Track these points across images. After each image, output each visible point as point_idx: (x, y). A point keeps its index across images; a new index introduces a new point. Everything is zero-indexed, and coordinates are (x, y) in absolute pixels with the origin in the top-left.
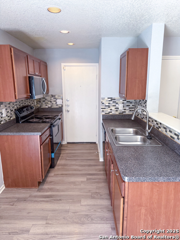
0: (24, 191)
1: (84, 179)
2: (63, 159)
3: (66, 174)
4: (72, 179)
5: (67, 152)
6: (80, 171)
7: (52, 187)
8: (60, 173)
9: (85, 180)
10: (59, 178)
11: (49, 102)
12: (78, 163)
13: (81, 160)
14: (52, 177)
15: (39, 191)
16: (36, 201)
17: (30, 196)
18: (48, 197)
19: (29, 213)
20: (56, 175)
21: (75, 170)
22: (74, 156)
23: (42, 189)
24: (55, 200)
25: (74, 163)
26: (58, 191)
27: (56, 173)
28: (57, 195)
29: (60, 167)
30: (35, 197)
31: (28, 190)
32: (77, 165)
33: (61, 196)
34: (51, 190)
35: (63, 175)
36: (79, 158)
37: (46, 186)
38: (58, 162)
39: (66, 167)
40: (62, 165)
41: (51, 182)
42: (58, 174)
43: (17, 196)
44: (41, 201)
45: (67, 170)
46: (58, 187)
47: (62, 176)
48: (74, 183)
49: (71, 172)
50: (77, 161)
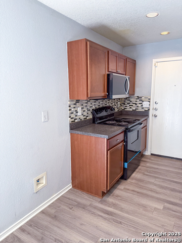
0: (86, 197)
1: (160, 206)
2: (140, 172)
3: (138, 193)
4: (144, 201)
5: (148, 165)
6: (157, 193)
7: (117, 202)
8: (131, 188)
9: (162, 208)
10: (129, 194)
11: (134, 105)
12: (157, 182)
13: (163, 179)
14: (121, 190)
15: (101, 202)
16: (94, 214)
17: (90, 205)
18: (108, 214)
19: (82, 224)
20: (126, 190)
21: (151, 191)
22: (156, 173)
23: (105, 201)
24: (114, 220)
25: (152, 180)
26: (122, 210)
27: (127, 187)
28: (119, 215)
29: (134, 181)
30: (95, 208)
31: (91, 197)
32: (155, 185)
33: (123, 218)
34: (114, 205)
35: (134, 193)
36: (160, 177)
37: (110, 199)
38: (134, 175)
39: (140, 183)
40: (136, 179)
41: (118, 196)
42: (128, 189)
43: (79, 200)
44: (99, 215)
45: (141, 187)
46: (123, 205)
47: (132, 192)
48: (144, 207)
49: (145, 192)
50: (157, 179)
